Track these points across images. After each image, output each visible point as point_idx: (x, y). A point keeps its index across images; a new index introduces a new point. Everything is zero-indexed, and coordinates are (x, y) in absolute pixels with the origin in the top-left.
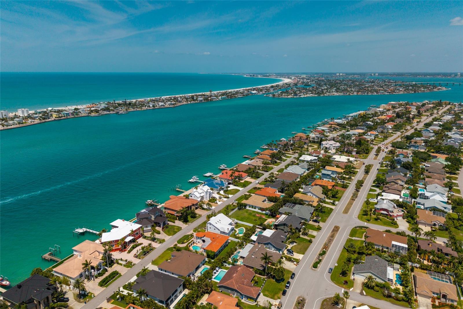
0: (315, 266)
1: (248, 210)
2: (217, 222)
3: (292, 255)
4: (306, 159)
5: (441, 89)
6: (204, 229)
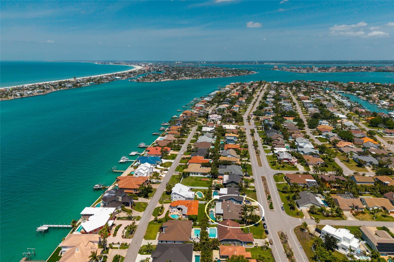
0: (271, 207)
1: (192, 177)
2: (180, 191)
3: (250, 204)
4: (207, 130)
5: (253, 73)
6: (167, 199)
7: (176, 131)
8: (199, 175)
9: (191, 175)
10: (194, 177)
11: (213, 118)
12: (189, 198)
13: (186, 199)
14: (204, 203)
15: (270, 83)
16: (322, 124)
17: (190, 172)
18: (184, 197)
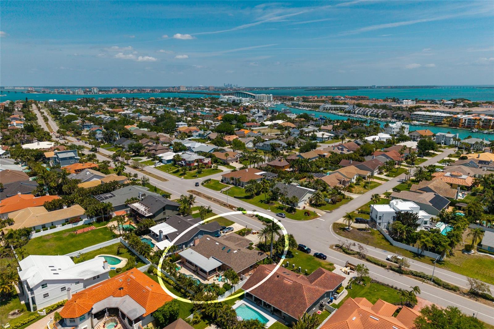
2: (55, 272)
8: (59, 228)
9: (34, 235)
10: (48, 235)
12: (94, 278)
13: (87, 282)
14: (147, 269)
15: (43, 102)
16: (179, 126)
17: (31, 228)
18: (77, 282)
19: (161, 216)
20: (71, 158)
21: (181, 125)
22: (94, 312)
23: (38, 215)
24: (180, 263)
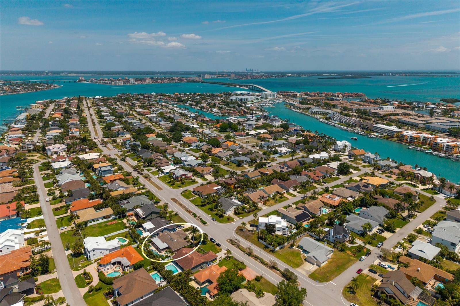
0: (205, 223)
1: (92, 226)
2: (98, 245)
4: (62, 166)
5: (56, 86)
6: (81, 262)
7: (10, 177)
8: (100, 221)
9: (89, 224)
10: (95, 224)
11: (55, 150)
12: (114, 249)
13: (111, 250)
14: (137, 246)
15: (91, 98)
16: (185, 136)
17: (87, 221)
18: (107, 250)
19: (150, 217)
20: (108, 170)
21: (187, 135)
22: (112, 262)
23: (91, 214)
24: (152, 244)
